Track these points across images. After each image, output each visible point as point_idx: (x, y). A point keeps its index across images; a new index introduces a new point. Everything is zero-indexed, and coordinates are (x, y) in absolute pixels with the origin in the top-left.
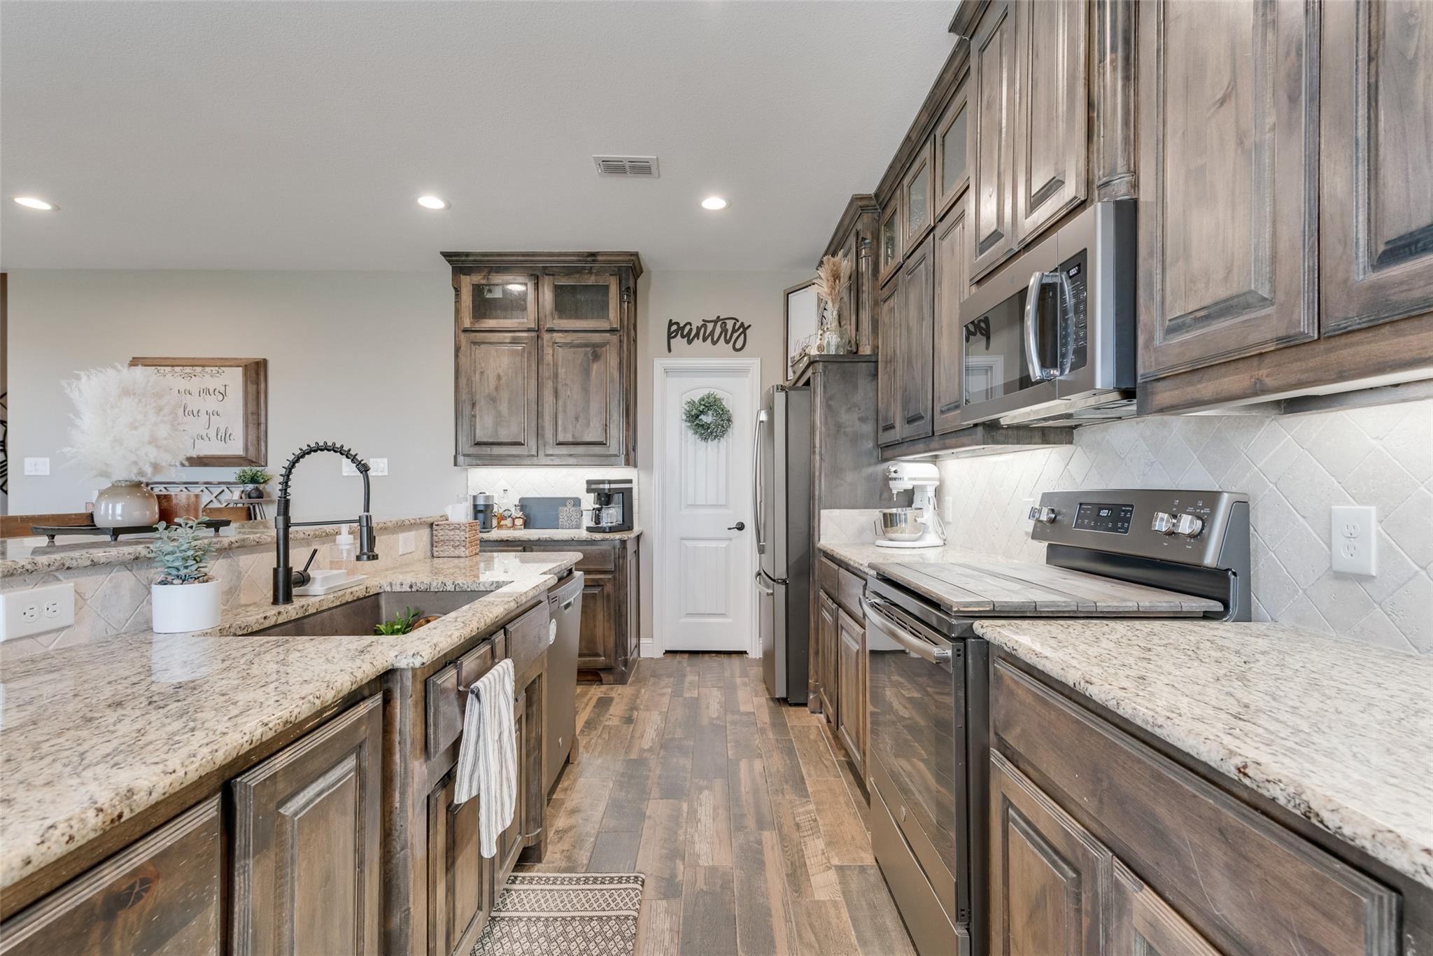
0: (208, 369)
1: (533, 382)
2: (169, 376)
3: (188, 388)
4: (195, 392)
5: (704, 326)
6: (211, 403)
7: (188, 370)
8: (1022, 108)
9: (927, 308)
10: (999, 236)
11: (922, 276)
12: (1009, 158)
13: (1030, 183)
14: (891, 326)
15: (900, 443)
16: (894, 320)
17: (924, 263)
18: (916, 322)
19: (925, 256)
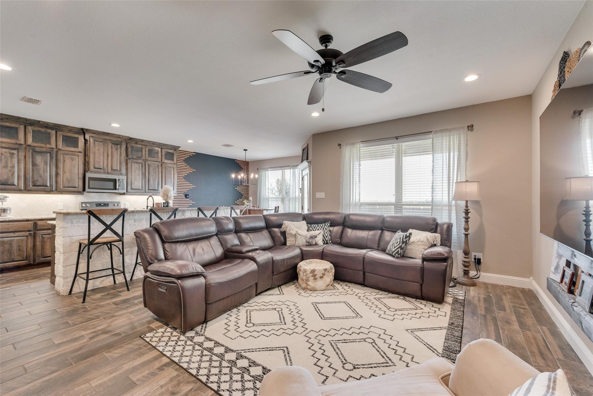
8: (110, 157)
9: (52, 164)
10: (101, 169)
11: (47, 156)
12: (106, 161)
13: (112, 167)
14: (12, 158)
15: (21, 190)
16: (15, 156)
17: (49, 154)
18: (43, 164)
19: (50, 152)
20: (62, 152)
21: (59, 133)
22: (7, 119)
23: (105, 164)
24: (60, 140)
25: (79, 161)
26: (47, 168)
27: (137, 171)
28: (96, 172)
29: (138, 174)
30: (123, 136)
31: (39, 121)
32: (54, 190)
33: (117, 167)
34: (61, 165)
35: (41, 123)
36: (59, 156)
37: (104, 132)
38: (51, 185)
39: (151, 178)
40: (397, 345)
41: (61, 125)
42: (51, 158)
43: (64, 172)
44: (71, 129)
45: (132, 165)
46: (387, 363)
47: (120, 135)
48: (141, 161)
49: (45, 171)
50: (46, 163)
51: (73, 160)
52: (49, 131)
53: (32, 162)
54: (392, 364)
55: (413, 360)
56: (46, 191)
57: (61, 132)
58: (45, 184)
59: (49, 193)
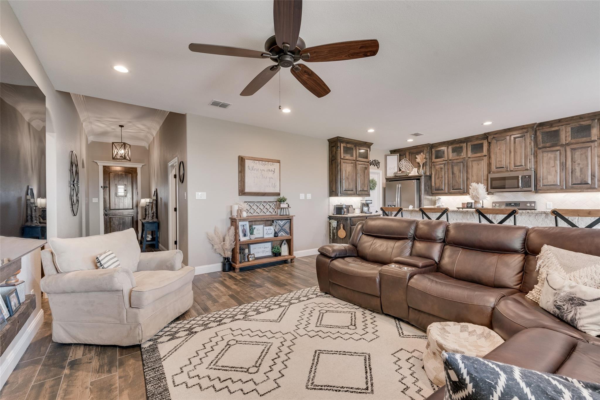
0: (270, 163)
1: (355, 174)
2: (258, 164)
3: (264, 169)
4: (266, 170)
5: (373, 162)
6: (270, 174)
7: (264, 162)
8: (512, 154)
9: (464, 171)
10: (504, 168)
11: (461, 165)
12: (508, 159)
13: (514, 164)
14: (441, 171)
15: (446, 193)
16: (443, 170)
17: (462, 163)
18: (458, 172)
19: (463, 162)
20: (471, 159)
21: (468, 144)
22: (439, 145)
23: (508, 161)
24: (470, 149)
25: (484, 164)
26: (461, 175)
27: (552, 162)
28: (498, 172)
29: (553, 165)
30: (527, 125)
31: (455, 140)
32: (465, 192)
33: (521, 162)
34: (470, 171)
35: (456, 140)
36: (469, 163)
37: (505, 130)
38: (464, 188)
39: (577, 168)
40: (227, 387)
41: (469, 137)
42: (464, 166)
43: (472, 176)
44: (477, 137)
45: (543, 156)
46: (214, 365)
47: (524, 126)
48: (558, 148)
49: (459, 177)
50: (460, 171)
51: (478, 165)
52: (462, 145)
53: (452, 172)
54: (210, 367)
55: (198, 385)
56: (461, 193)
57: (470, 143)
58: (459, 188)
59: (463, 195)
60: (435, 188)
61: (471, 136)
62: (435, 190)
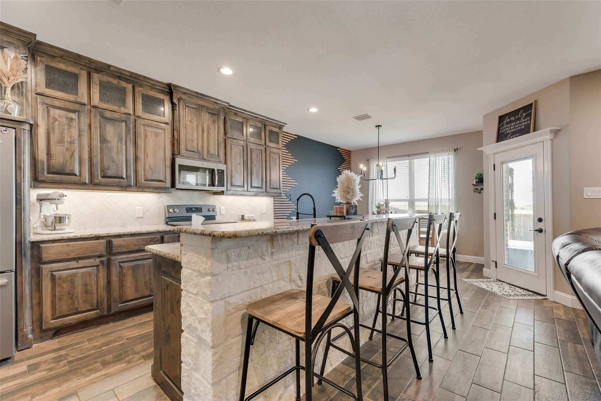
8: (205, 135)
9: (128, 141)
10: (195, 152)
11: (122, 127)
12: (200, 140)
13: (208, 150)
14: (70, 126)
15: (84, 184)
16: (75, 124)
17: (124, 124)
18: (116, 140)
19: (125, 121)
20: (143, 121)
21: (137, 89)
22: (61, 57)
23: (200, 144)
24: (139, 101)
26: (122, 148)
27: (238, 158)
28: (188, 157)
29: (239, 162)
31: (109, 66)
32: (132, 184)
33: (214, 149)
34: (141, 144)
35: (112, 68)
36: (139, 128)
38: (128, 177)
41: (141, 76)
42: (128, 130)
43: (146, 155)
44: (153, 85)
45: (231, 149)
48: (242, 143)
49: (119, 152)
50: (120, 139)
51: (157, 136)
52: (124, 84)
53: (100, 136)
56: (121, 187)
57: (140, 89)
58: (120, 175)
59: (126, 190)
60: (48, 168)
61: (145, 77)
62: (49, 173)
